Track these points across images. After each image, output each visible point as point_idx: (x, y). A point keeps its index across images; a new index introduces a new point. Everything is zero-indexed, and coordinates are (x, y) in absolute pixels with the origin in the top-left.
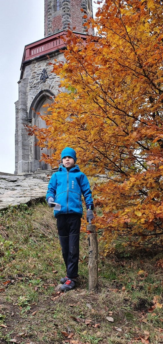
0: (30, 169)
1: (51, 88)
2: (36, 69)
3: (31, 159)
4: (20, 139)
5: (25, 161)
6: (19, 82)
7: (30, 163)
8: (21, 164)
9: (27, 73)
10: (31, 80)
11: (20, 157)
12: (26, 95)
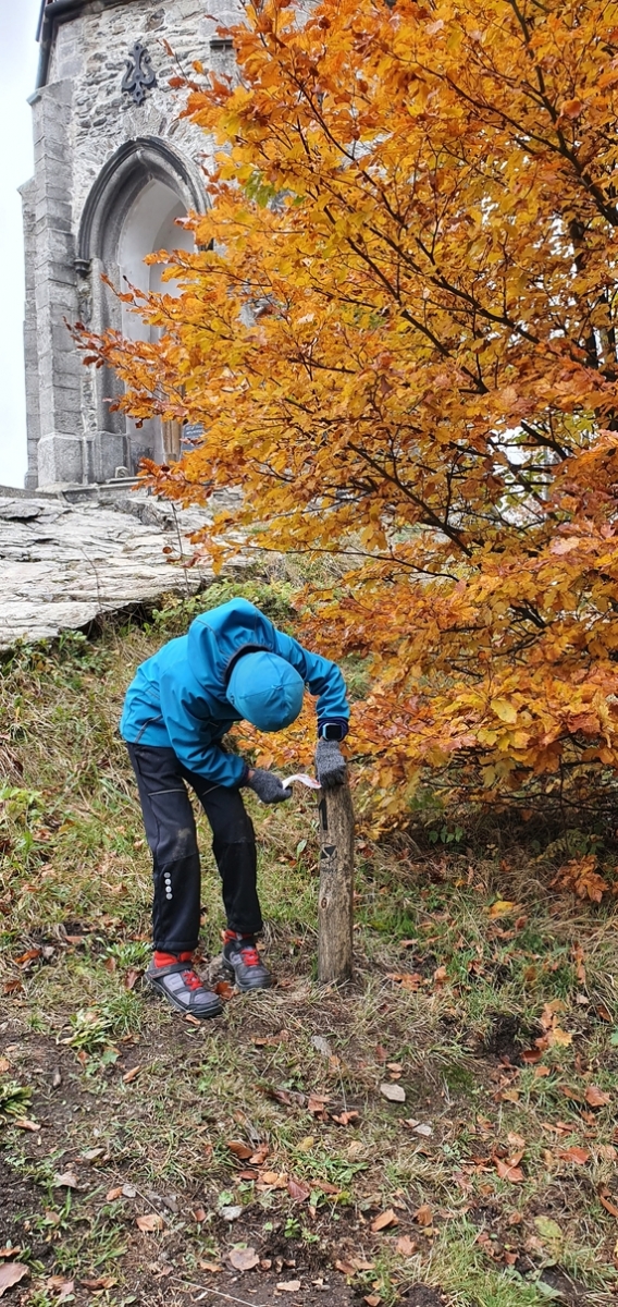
0: (86, 468)
1: (167, 130)
2: (103, 39)
3: (90, 428)
4: (45, 344)
5: (67, 437)
6: (35, 101)
7: (85, 445)
8: (52, 450)
9: (66, 60)
10: (86, 93)
11: (47, 422)
12: (63, 157)
